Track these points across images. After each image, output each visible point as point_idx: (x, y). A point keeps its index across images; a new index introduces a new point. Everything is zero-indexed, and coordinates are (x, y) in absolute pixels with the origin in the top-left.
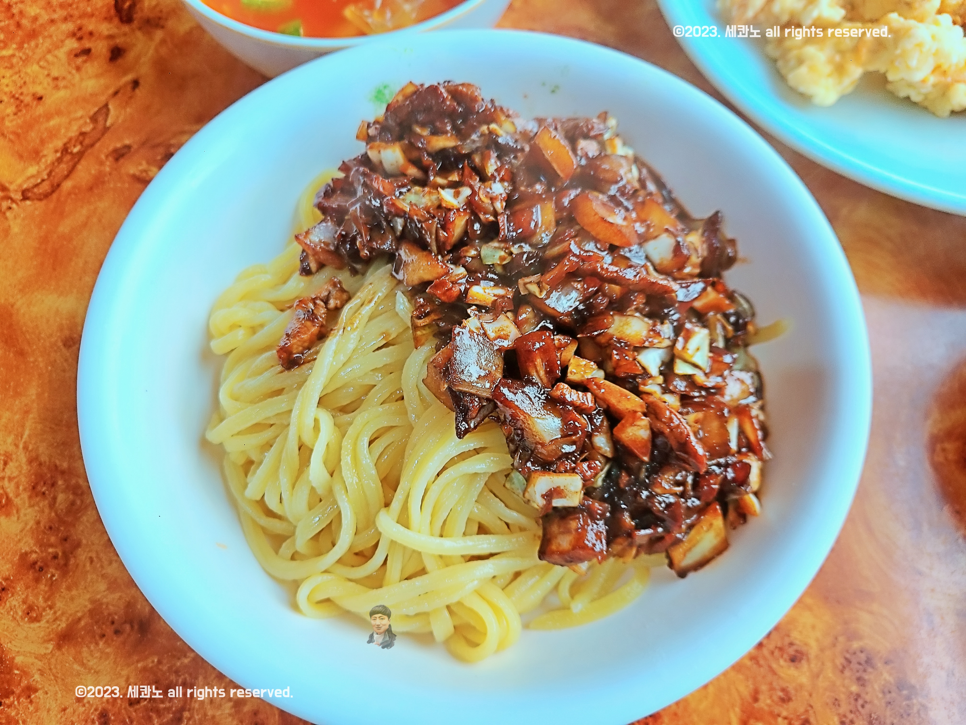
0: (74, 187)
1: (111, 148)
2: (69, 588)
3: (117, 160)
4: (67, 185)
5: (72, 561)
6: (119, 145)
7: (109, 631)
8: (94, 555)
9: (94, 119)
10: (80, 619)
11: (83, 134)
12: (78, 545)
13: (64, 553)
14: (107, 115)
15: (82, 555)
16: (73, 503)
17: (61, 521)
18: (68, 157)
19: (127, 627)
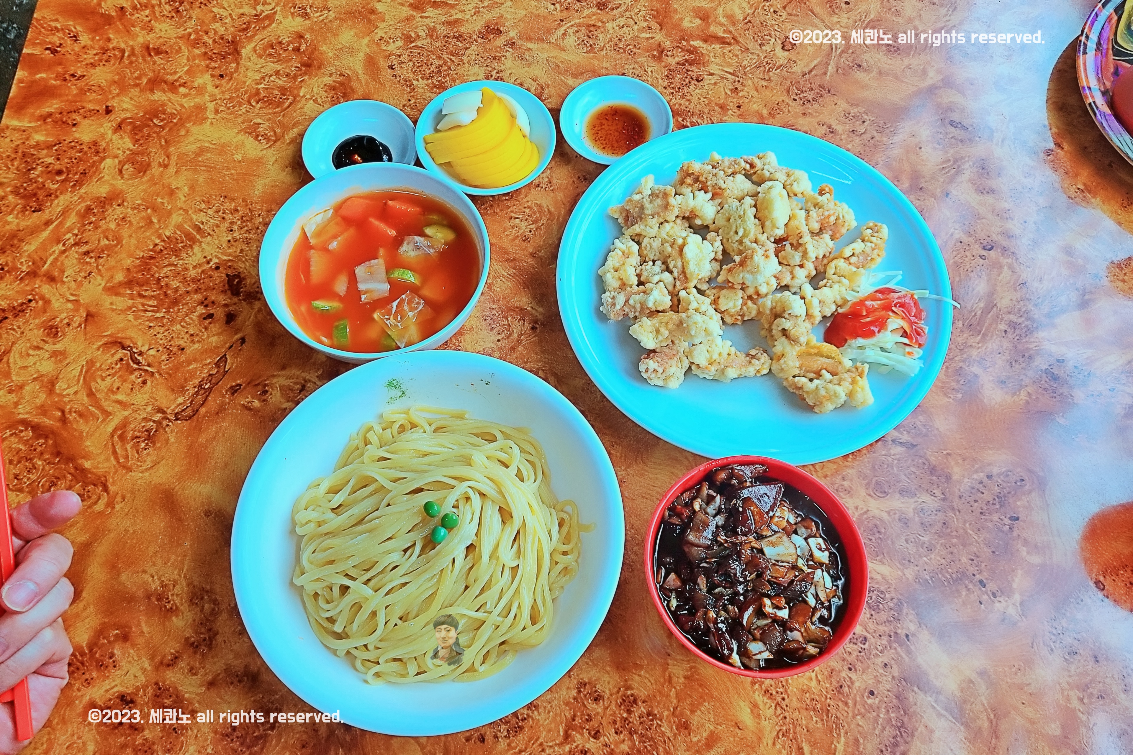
0: (207, 412)
1: (229, 386)
2: (213, 657)
3: (233, 394)
4: (203, 410)
5: (214, 642)
6: (234, 384)
7: (236, 681)
8: (226, 639)
9: (217, 365)
10: (219, 674)
11: (210, 375)
12: (216, 634)
13: (209, 638)
14: (226, 362)
15: (219, 639)
16: (213, 610)
17: (208, 620)
18: (203, 391)
19: (245, 678)
